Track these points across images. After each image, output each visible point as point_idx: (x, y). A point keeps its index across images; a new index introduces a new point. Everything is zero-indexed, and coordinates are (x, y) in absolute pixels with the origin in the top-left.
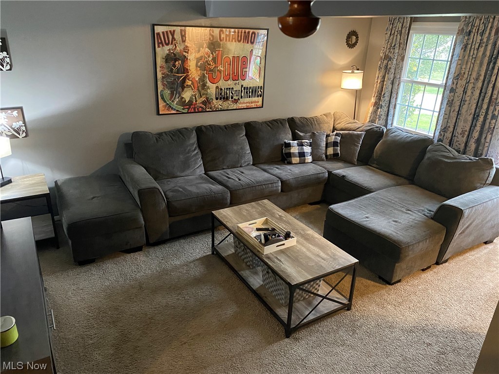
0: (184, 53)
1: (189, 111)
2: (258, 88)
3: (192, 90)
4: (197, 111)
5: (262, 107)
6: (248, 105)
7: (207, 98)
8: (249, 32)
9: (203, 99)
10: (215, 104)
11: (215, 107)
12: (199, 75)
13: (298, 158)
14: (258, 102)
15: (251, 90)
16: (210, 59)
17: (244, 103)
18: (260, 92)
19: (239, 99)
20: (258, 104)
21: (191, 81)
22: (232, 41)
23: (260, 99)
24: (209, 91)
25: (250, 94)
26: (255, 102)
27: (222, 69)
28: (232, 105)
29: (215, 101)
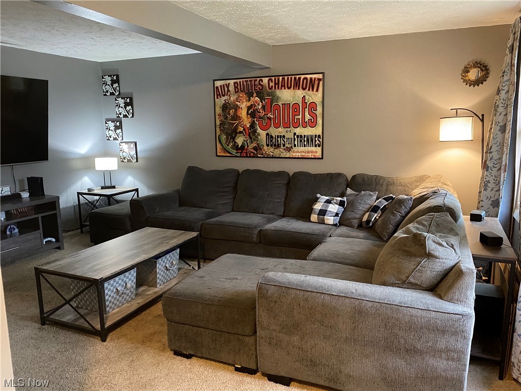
1: (242, 155)
2: (316, 137)
3: (244, 135)
4: (249, 155)
5: (322, 158)
6: (303, 154)
7: (258, 144)
8: (300, 78)
9: (254, 145)
10: (266, 150)
11: (266, 153)
12: (250, 122)
14: (316, 152)
15: (306, 139)
16: (260, 107)
17: (298, 152)
18: (317, 142)
19: (292, 147)
20: (316, 155)
21: (243, 127)
22: (281, 88)
23: (319, 149)
24: (259, 137)
25: (305, 143)
26: (312, 152)
27: (272, 116)
28: (285, 153)
29: (265, 147)
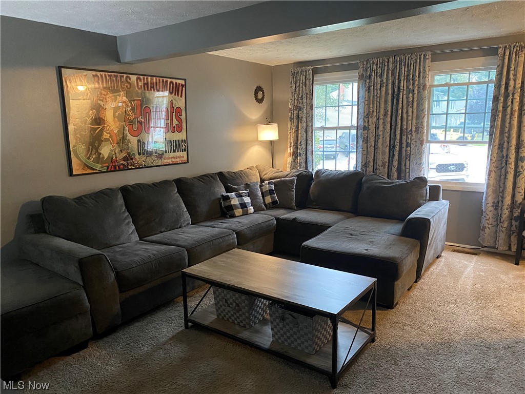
0: (99, 102)
1: (109, 170)
2: (182, 142)
3: (111, 144)
4: (118, 169)
5: (188, 162)
6: (173, 160)
7: (129, 154)
8: (167, 81)
9: (124, 155)
10: (138, 160)
11: (138, 163)
12: (117, 127)
13: (241, 210)
14: (183, 157)
15: (174, 144)
16: (129, 109)
17: (169, 158)
18: (184, 146)
19: (163, 153)
20: (183, 159)
21: (109, 133)
22: (151, 90)
23: (185, 153)
24: (130, 145)
25: (175, 149)
26: (180, 157)
27: (143, 120)
28: (157, 161)
29: (137, 156)
